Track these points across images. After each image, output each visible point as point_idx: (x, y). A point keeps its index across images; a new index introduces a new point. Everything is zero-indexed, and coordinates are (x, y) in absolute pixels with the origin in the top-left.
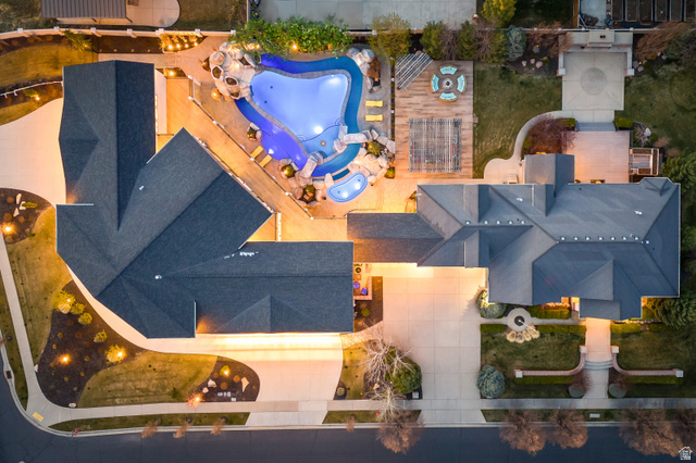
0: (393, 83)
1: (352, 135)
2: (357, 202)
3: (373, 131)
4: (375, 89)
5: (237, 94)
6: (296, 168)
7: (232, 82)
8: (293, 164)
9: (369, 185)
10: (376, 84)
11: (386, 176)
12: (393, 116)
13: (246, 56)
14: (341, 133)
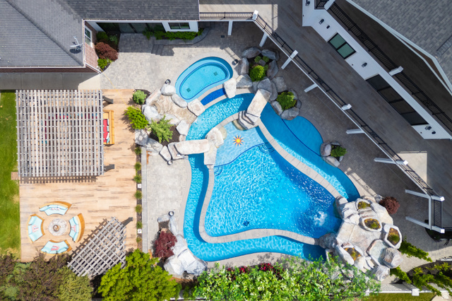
0: (139, 226)
1: (198, 151)
2: (190, 57)
3: (168, 158)
4: (166, 218)
5: (361, 206)
6: (276, 104)
7: (372, 224)
8: (280, 109)
9: (173, 81)
10: (164, 224)
11: (148, 94)
12: (138, 179)
13: (351, 261)
14: (214, 155)
